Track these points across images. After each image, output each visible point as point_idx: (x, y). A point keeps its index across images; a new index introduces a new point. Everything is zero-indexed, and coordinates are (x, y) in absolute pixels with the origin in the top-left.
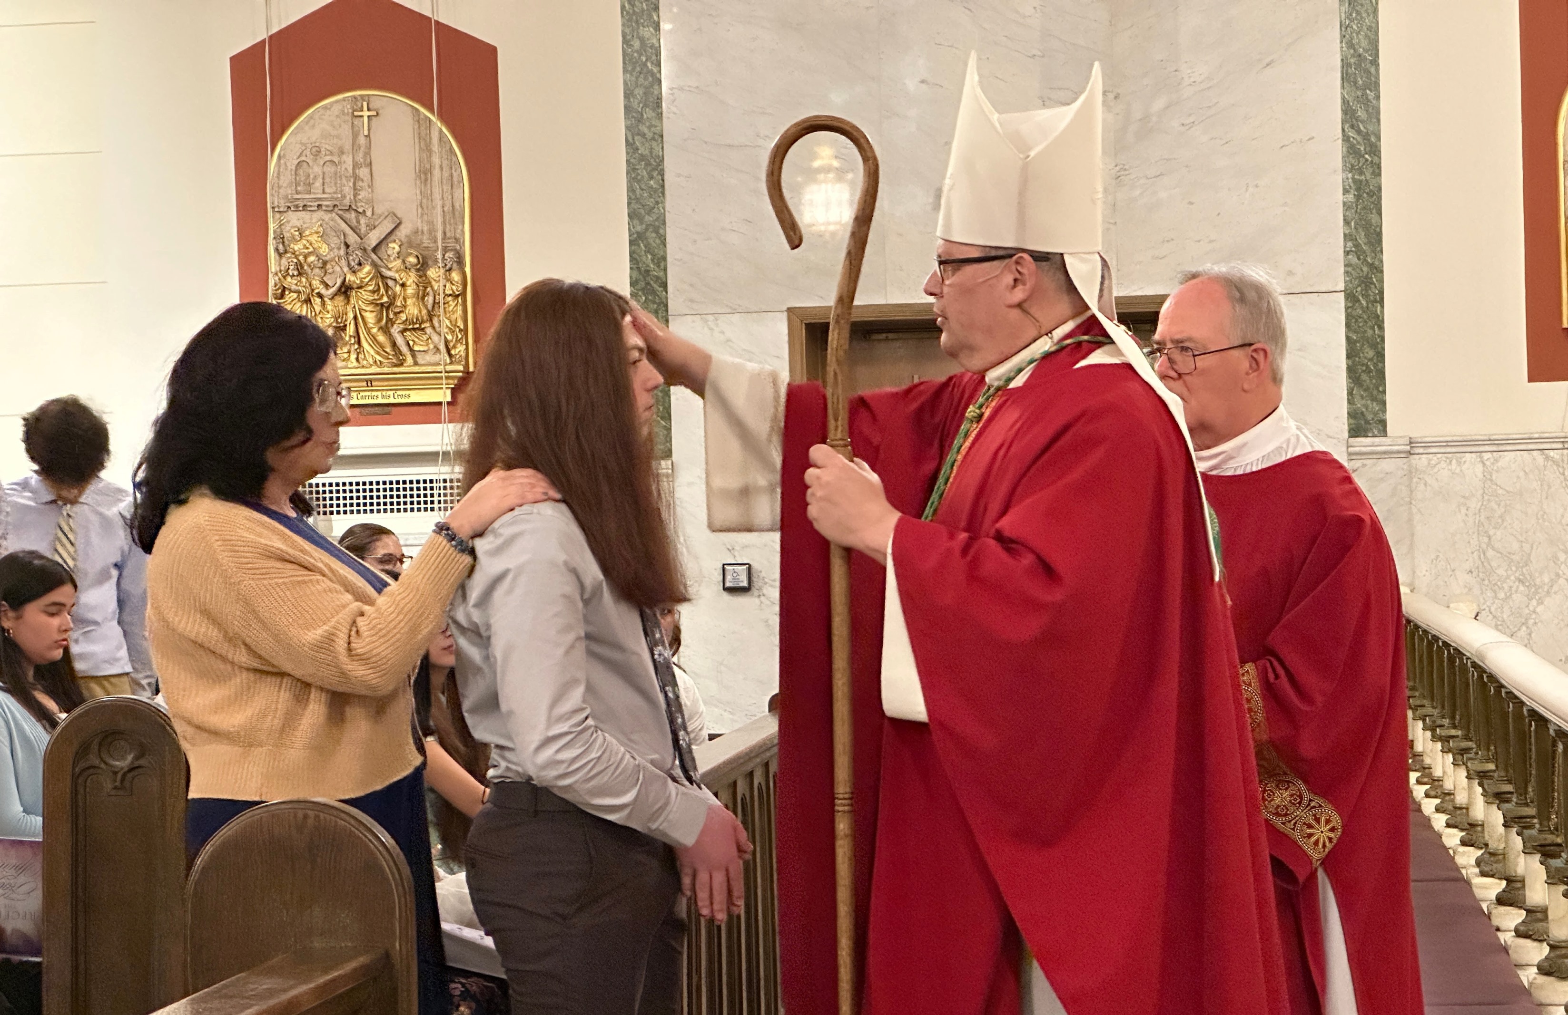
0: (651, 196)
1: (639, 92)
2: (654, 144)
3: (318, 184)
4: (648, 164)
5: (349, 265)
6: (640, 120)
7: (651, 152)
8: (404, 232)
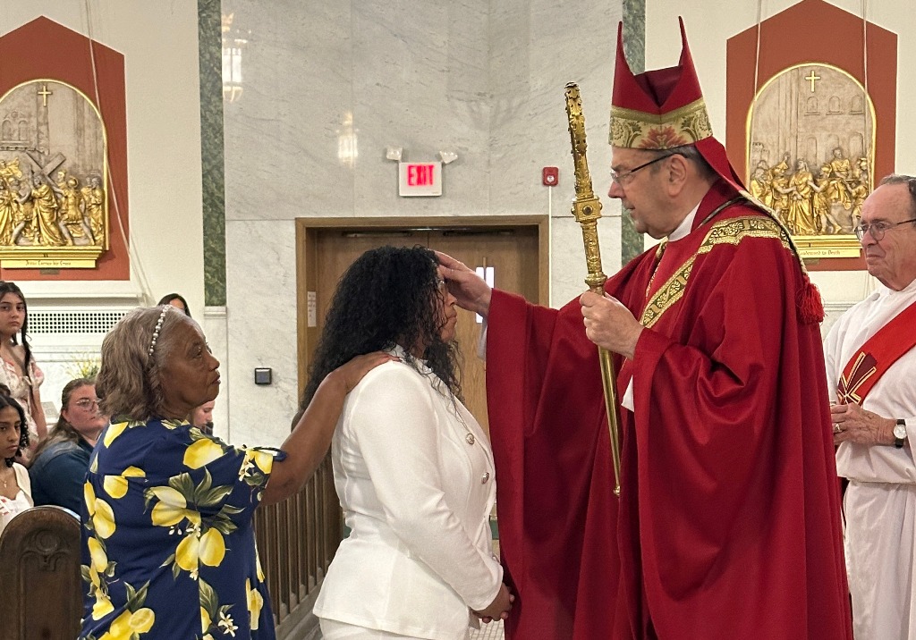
0: (215, 148)
1: (209, 85)
2: (218, 117)
3: (16, 135)
4: (214, 129)
5: (34, 184)
6: (209, 103)
7: (216, 122)
8: (67, 165)
